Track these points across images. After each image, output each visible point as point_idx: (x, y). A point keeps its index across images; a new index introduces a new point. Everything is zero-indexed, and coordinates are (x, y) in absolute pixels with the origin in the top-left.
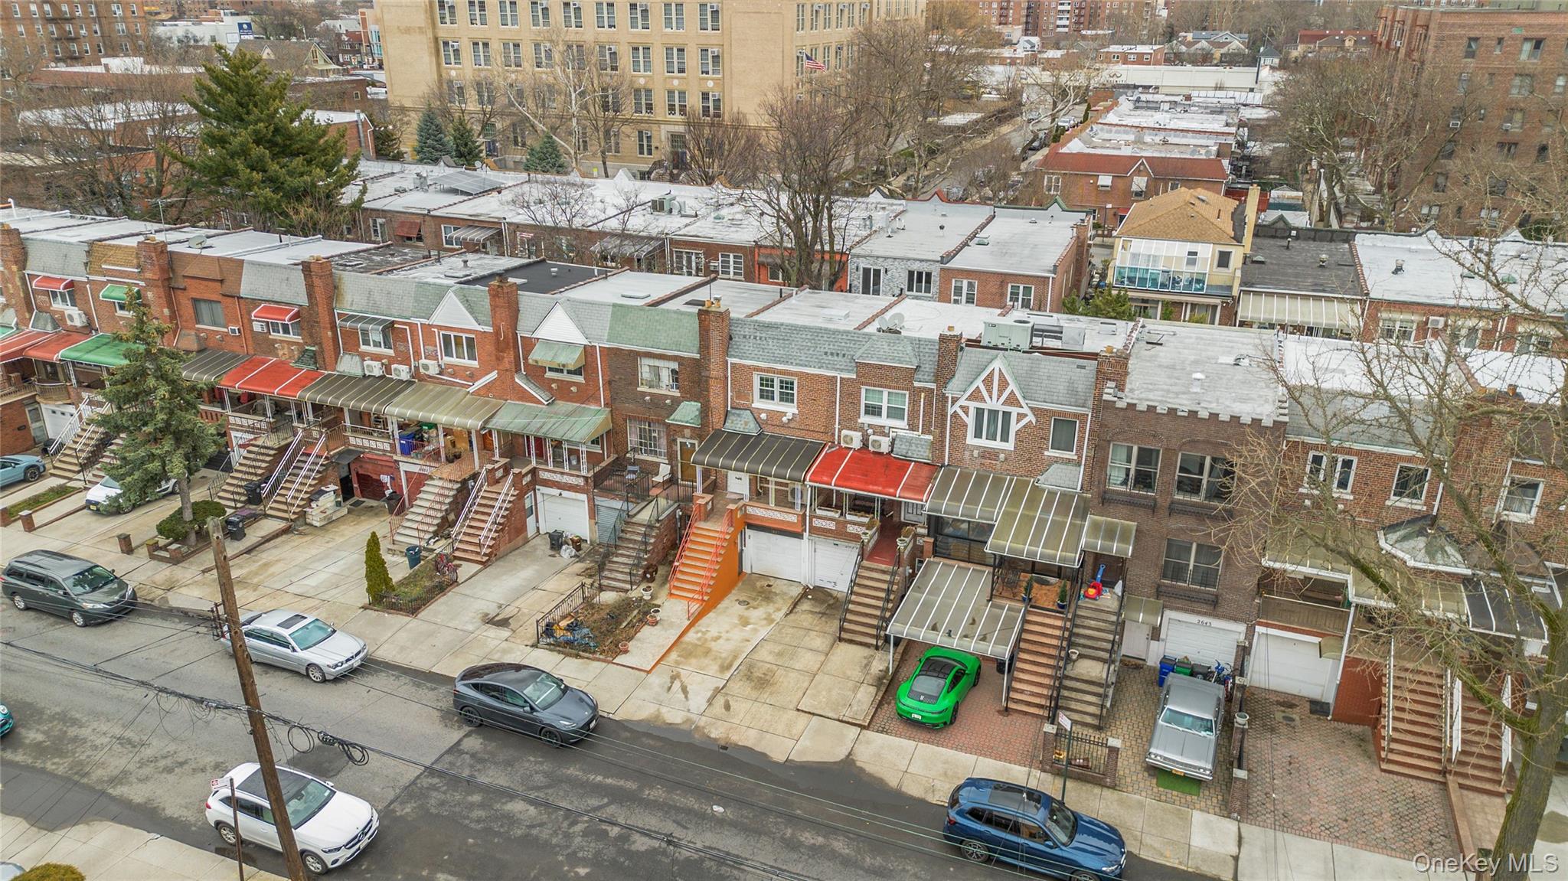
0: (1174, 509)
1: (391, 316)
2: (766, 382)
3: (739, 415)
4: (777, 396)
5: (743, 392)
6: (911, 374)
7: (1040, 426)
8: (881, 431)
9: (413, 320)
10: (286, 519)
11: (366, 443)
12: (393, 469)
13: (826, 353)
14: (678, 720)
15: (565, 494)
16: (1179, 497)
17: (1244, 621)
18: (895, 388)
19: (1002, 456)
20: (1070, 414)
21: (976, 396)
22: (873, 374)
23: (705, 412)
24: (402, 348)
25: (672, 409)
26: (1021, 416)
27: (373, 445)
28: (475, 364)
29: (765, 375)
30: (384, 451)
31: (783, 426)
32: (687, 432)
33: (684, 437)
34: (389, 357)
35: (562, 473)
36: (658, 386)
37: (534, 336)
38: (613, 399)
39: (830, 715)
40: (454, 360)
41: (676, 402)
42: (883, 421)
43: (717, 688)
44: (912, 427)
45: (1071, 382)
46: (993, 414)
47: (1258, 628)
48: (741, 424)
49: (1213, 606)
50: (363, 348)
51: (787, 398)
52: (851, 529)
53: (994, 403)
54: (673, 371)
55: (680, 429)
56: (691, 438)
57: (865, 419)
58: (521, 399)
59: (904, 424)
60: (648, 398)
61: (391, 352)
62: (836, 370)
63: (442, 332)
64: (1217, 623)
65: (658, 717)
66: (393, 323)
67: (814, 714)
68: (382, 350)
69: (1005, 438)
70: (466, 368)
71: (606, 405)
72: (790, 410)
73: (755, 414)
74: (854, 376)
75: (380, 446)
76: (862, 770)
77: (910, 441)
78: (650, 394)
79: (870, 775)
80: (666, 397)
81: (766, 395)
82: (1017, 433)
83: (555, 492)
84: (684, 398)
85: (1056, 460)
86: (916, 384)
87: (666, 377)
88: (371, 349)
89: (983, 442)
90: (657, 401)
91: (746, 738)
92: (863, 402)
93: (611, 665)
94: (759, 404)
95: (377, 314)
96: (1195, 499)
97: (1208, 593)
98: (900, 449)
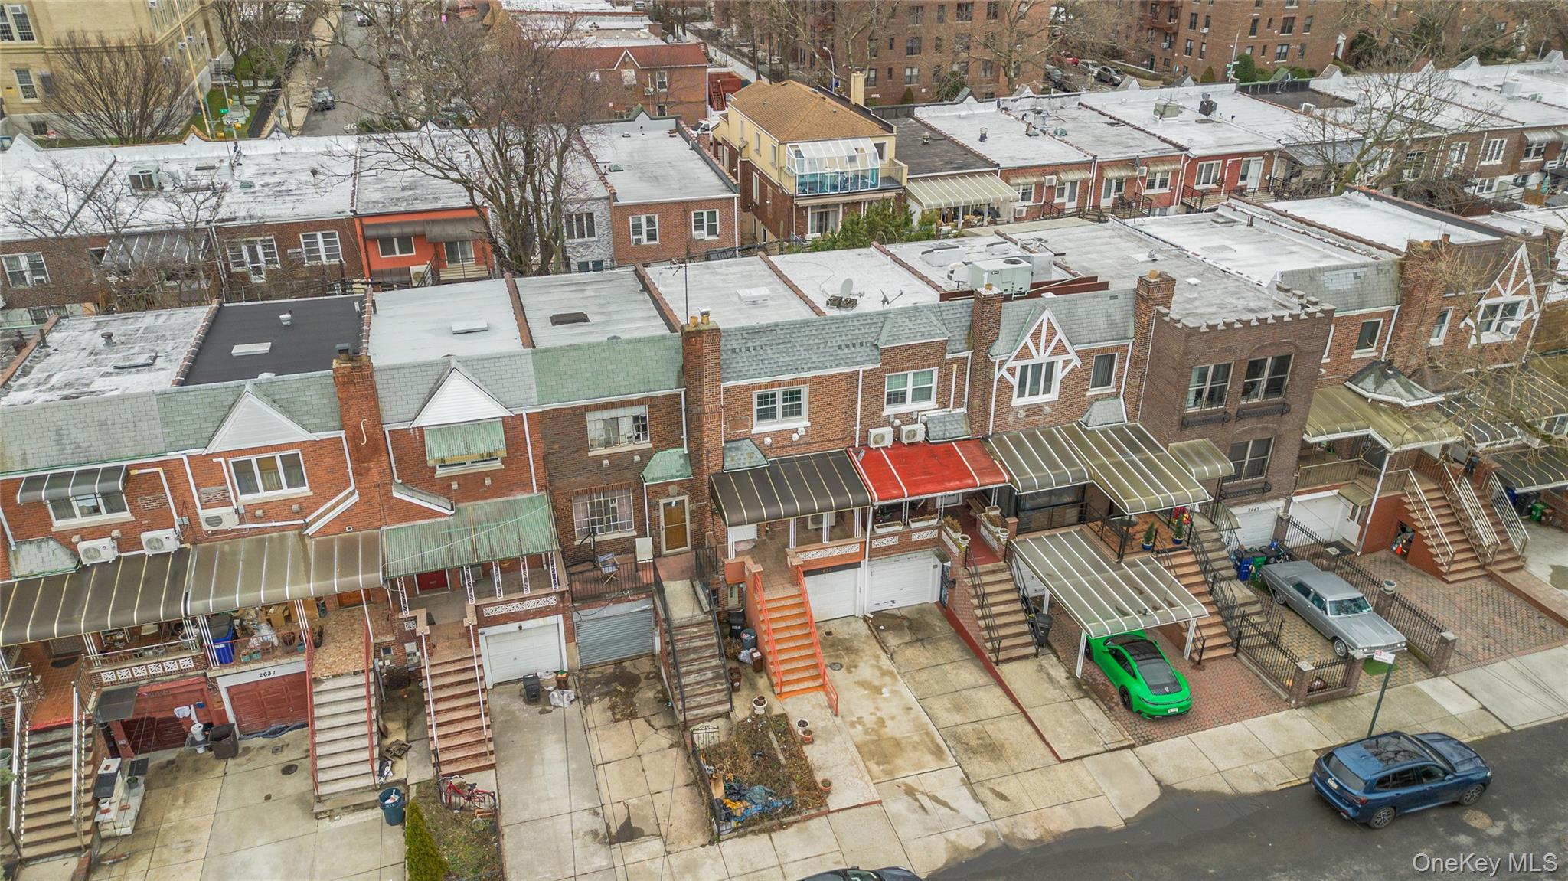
0: (1241, 415)
1: (121, 459)
2: (767, 399)
3: (737, 448)
4: (779, 412)
5: (738, 420)
6: (942, 347)
7: (1084, 368)
8: (910, 418)
9: (172, 456)
10: (77, 850)
11: (140, 672)
12: (203, 694)
13: (840, 347)
14: (980, 841)
15: (525, 624)
16: (1244, 403)
17: (1285, 496)
18: (924, 367)
19: (1048, 410)
20: (1111, 348)
21: (1025, 353)
22: (897, 358)
23: (694, 458)
24: (151, 504)
25: (643, 465)
26: (1066, 363)
27: (154, 669)
28: (304, 491)
29: (763, 392)
30: (180, 671)
31: (793, 444)
32: (672, 489)
33: (668, 496)
34: (121, 526)
35: (522, 600)
36: (617, 443)
37: (414, 425)
38: (551, 478)
39: (1095, 750)
40: (262, 495)
41: (647, 455)
42: (909, 406)
43: (962, 780)
44: (943, 404)
45: (1108, 316)
46: (1037, 367)
47: (1296, 499)
48: (744, 458)
49: (1264, 492)
50: (59, 525)
51: (793, 411)
52: (915, 537)
53: (1042, 357)
54: (636, 419)
55: (661, 489)
56: (678, 495)
57: (889, 410)
58: (405, 519)
59: (931, 403)
60: (606, 462)
61: (126, 516)
62: (857, 364)
63: (231, 461)
64: (1262, 506)
65: (955, 847)
66: (129, 468)
67: (1080, 758)
68: (104, 518)
69: (1047, 390)
70: (288, 502)
71: (540, 489)
72: (801, 424)
73: (758, 441)
74: (878, 366)
75: (171, 666)
76: (1185, 791)
77: (942, 421)
78: (608, 456)
79: (1200, 793)
80: (632, 453)
81: (766, 414)
82: (1062, 381)
83: (513, 627)
84: (658, 448)
85: (1097, 398)
86: (948, 357)
87: (627, 427)
88: (79, 521)
89: (1028, 400)
90: (620, 463)
91: (1062, 821)
92: (886, 391)
93: (830, 816)
94: (759, 428)
95: (88, 463)
96: (1256, 401)
97: (1259, 482)
98: (936, 432)
